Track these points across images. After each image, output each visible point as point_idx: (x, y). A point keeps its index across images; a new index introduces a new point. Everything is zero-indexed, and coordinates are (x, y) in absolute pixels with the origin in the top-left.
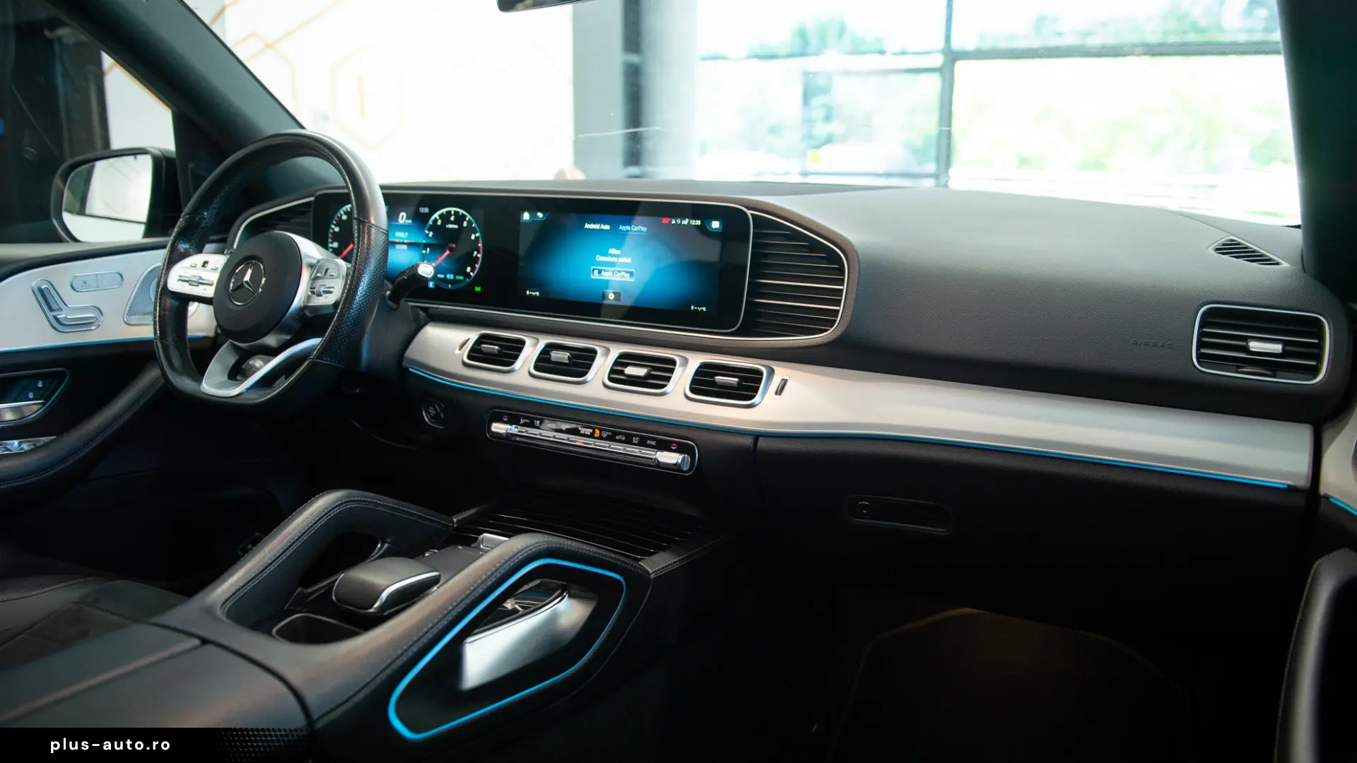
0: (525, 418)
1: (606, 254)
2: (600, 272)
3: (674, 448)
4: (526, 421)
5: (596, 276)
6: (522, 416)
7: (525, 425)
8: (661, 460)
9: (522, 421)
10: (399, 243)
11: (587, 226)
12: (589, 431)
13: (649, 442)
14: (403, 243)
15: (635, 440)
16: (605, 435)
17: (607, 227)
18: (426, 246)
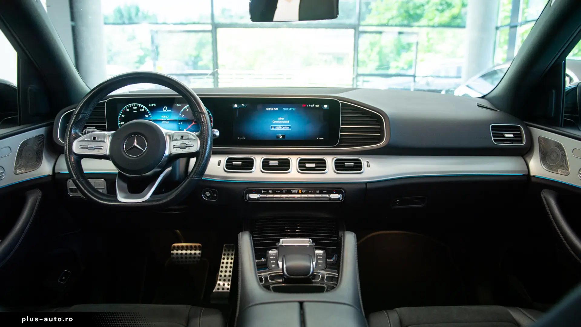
0: (264, 190)
1: (278, 120)
2: (275, 127)
3: (335, 192)
4: (264, 191)
5: (273, 129)
6: (262, 190)
7: (264, 193)
8: (332, 197)
9: (263, 192)
10: (164, 120)
11: (267, 109)
12: (296, 191)
13: (324, 192)
14: (167, 120)
15: (318, 192)
16: (303, 192)
17: (277, 109)
18: (180, 121)
